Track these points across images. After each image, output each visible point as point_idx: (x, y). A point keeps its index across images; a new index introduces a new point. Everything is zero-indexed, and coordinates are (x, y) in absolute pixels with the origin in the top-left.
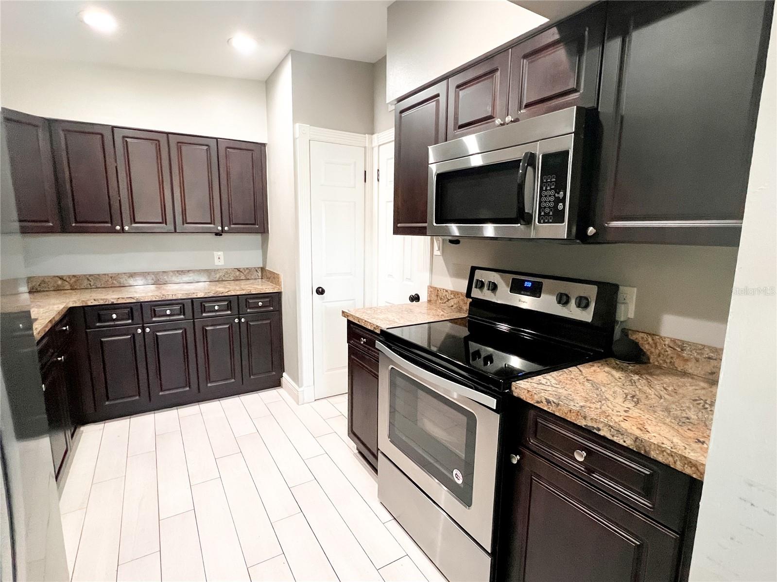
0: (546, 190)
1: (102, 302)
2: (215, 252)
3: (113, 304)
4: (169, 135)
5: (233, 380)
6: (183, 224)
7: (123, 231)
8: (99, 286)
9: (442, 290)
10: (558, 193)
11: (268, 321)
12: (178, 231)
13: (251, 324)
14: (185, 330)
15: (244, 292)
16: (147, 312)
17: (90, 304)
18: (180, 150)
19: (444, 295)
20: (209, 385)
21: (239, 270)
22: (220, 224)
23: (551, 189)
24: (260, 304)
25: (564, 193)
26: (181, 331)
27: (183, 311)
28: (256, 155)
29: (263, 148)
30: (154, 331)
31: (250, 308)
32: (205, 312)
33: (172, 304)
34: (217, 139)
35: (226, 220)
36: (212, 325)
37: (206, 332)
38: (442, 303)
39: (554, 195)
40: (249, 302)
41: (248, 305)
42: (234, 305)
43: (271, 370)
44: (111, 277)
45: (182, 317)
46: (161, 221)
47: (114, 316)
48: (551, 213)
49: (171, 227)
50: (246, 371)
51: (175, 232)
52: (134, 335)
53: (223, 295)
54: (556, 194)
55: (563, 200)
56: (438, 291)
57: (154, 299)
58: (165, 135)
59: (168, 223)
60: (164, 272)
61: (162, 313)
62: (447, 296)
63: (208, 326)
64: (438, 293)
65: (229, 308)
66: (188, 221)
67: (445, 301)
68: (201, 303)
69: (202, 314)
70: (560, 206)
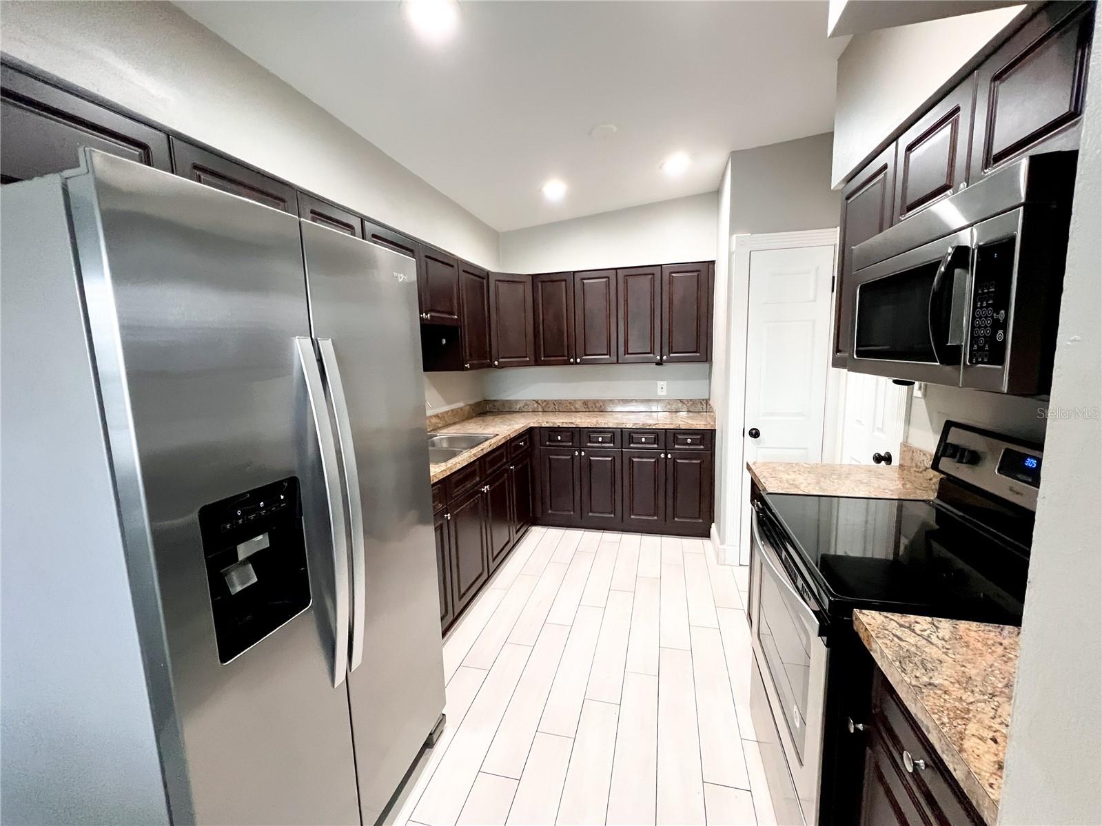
0: (982, 307)
1: (551, 425)
2: (658, 382)
3: (559, 427)
4: (618, 270)
5: (656, 518)
6: (625, 355)
7: (576, 363)
8: (561, 410)
9: (918, 452)
10: (998, 313)
11: (699, 461)
12: (620, 362)
13: (678, 461)
14: (614, 457)
15: (672, 427)
16: (585, 437)
17: (543, 426)
18: (626, 282)
19: (920, 459)
20: (632, 517)
21: (681, 401)
22: (659, 354)
23: (988, 306)
24: (689, 441)
25: (1005, 313)
26: (610, 459)
27: (612, 440)
28: (703, 275)
29: (711, 266)
30: (589, 454)
31: (678, 444)
32: (633, 443)
33: (605, 432)
34: (661, 265)
35: (666, 350)
36: (638, 457)
37: (633, 463)
38: (918, 472)
39: (992, 317)
40: (677, 438)
41: (676, 441)
42: (662, 438)
43: (698, 516)
44: (570, 403)
45: (612, 445)
46: (606, 353)
47: (559, 438)
48: (987, 348)
49: (614, 359)
50: (670, 510)
51: (618, 363)
52: (572, 456)
53: (651, 427)
54: (995, 315)
55: (1004, 326)
56: (913, 452)
57: (590, 426)
58: (614, 271)
59: (611, 354)
60: (611, 400)
61: (595, 440)
62: (925, 463)
63: (634, 457)
64: (912, 456)
65: (656, 441)
66: (629, 352)
67: (921, 470)
68: (630, 434)
69: (630, 444)
70: (1000, 335)
